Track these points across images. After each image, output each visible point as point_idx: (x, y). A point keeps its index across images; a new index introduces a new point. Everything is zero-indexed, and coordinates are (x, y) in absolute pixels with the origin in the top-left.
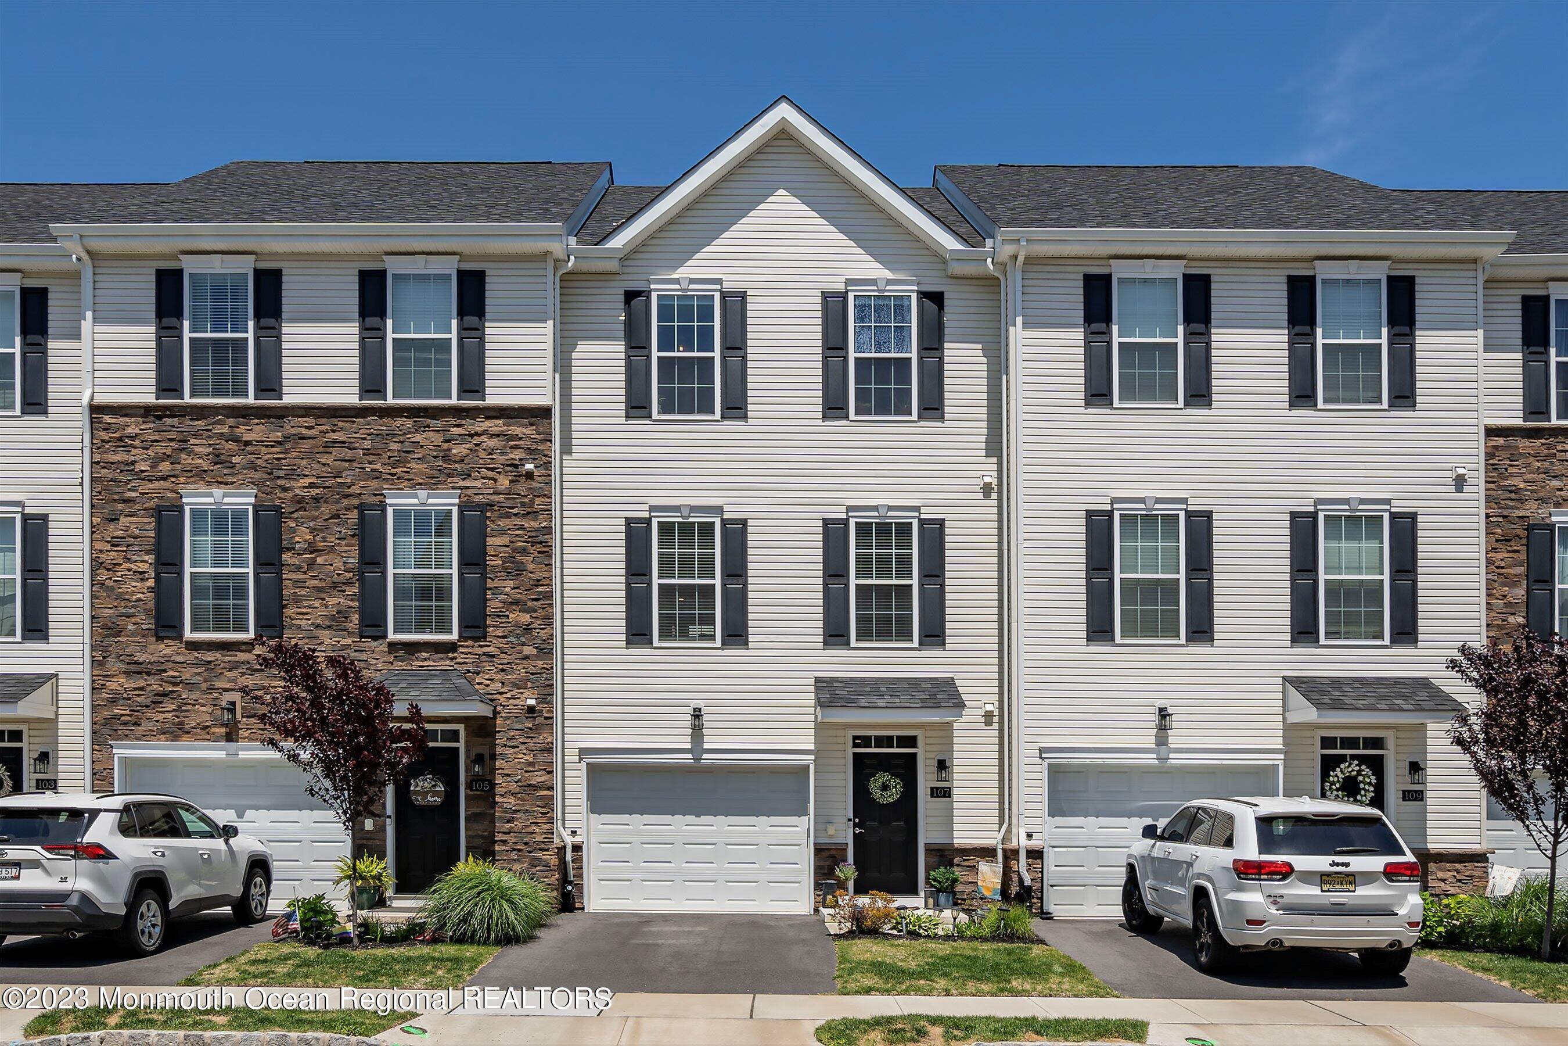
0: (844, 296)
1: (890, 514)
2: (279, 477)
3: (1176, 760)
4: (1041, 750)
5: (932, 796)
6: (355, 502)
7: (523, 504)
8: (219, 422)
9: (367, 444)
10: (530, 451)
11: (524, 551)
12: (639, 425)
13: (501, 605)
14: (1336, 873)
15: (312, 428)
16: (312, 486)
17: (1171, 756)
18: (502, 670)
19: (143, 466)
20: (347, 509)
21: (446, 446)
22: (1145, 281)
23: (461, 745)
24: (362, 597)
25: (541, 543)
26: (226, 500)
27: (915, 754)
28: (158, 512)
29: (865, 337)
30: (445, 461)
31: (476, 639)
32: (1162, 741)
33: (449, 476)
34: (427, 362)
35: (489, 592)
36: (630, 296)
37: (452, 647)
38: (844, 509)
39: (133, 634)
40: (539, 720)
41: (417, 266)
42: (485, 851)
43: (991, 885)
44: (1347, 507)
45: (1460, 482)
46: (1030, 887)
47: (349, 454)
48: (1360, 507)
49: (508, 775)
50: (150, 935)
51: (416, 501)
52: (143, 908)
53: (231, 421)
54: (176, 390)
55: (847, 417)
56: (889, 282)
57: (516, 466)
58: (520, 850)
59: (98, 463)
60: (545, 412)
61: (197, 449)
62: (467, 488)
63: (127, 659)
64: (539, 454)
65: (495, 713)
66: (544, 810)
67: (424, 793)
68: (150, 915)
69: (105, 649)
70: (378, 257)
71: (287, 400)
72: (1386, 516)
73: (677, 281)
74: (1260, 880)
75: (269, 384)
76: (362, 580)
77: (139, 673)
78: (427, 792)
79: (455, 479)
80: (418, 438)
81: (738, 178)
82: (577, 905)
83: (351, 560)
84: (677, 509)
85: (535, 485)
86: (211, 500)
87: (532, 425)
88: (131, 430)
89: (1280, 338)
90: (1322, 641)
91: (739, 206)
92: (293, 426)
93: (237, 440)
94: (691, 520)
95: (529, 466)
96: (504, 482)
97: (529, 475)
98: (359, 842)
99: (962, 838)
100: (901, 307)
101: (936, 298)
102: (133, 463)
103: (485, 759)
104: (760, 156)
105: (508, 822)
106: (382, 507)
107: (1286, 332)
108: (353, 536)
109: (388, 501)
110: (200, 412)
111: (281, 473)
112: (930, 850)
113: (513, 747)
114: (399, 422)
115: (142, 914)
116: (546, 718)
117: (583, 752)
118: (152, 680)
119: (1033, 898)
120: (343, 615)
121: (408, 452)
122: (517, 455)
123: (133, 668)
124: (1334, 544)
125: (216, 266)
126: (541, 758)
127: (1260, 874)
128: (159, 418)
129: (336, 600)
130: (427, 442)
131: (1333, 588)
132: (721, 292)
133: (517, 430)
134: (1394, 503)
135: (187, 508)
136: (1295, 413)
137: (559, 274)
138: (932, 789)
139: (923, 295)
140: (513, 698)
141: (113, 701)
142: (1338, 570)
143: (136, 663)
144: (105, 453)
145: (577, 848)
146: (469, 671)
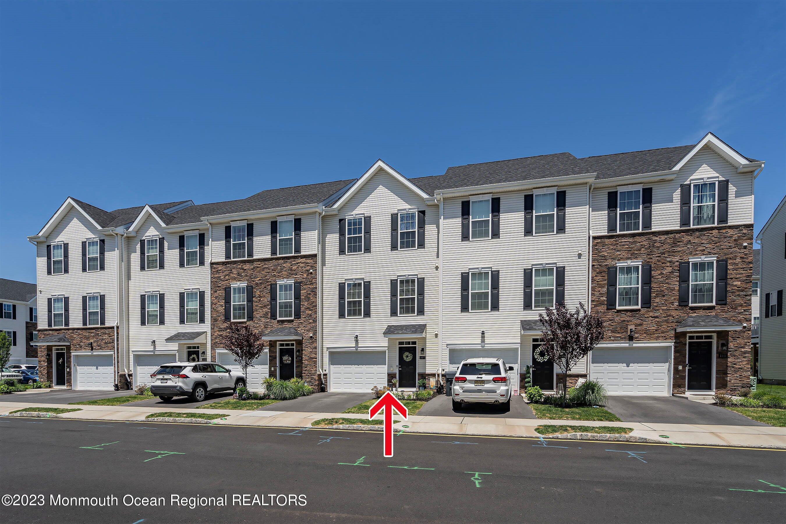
0: (397, 214)
1: (409, 277)
2: (252, 278)
3: (487, 347)
4: (447, 345)
5: (420, 359)
6: (270, 283)
7: (310, 281)
8: (239, 265)
9: (272, 268)
10: (312, 266)
11: (310, 294)
12: (342, 256)
13: (304, 309)
14: (479, 380)
15: (260, 264)
16: (260, 280)
17: (486, 345)
18: (304, 327)
19: (222, 278)
20: (268, 285)
21: (291, 267)
22: (481, 201)
23: (294, 347)
24: (271, 308)
25: (314, 291)
26: (241, 285)
27: (416, 347)
28: (225, 289)
29: (403, 226)
30: (291, 271)
31: (298, 318)
32: (483, 341)
33: (292, 275)
34: (287, 244)
35: (301, 306)
36: (340, 220)
37: (292, 321)
38: (397, 276)
39: (220, 321)
40: (313, 340)
41: (284, 219)
42: (300, 376)
43: (433, 385)
44: (542, 266)
45: (580, 256)
46: (443, 385)
47: (268, 271)
48: (546, 266)
49: (305, 355)
50: (200, 397)
51: (284, 282)
52: (198, 390)
53: (242, 264)
54: (230, 258)
55: (397, 250)
56: (410, 209)
57: (308, 271)
58: (308, 375)
59: (212, 277)
60: (315, 256)
61: (234, 272)
62: (296, 278)
63: (219, 327)
64: (314, 267)
65: (303, 338)
66: (315, 364)
67: (286, 360)
68: (200, 392)
69: (214, 325)
70: (275, 217)
71: (255, 257)
72: (555, 268)
73: (352, 215)
74: (459, 382)
75: (250, 254)
76: (271, 304)
77: (221, 331)
78: (287, 360)
79: (293, 276)
80: (284, 265)
81: (369, 184)
82: (326, 390)
83: (269, 299)
84: (352, 279)
85: (313, 276)
86: (237, 285)
87: (312, 259)
88: (219, 269)
89: (522, 214)
90: (533, 309)
91: (368, 192)
92: (256, 264)
93: (243, 269)
94: (356, 282)
95: (311, 271)
96: (305, 276)
97: (311, 273)
98: (270, 373)
99: (428, 371)
100: (413, 216)
101: (423, 212)
102: (220, 277)
103: (300, 351)
104: (375, 177)
105: (306, 368)
106: (276, 284)
107: (524, 212)
108: (269, 292)
109: (277, 283)
110: (235, 263)
111: (253, 277)
112: (420, 374)
113: (307, 347)
114: (280, 261)
115: (198, 392)
116: (315, 339)
117: (328, 348)
118: (224, 332)
119: (444, 388)
120: (267, 313)
121: (282, 269)
122: (308, 268)
123: (220, 329)
124: (538, 278)
125: (238, 224)
126: (314, 350)
127: (458, 381)
128: (226, 265)
129: (265, 310)
130: (287, 266)
131: (537, 293)
132: (364, 217)
133: (308, 261)
134: (557, 264)
135: (232, 288)
136: (526, 238)
137: (321, 217)
138: (420, 356)
139: (419, 212)
140: (307, 334)
141: (216, 338)
142: (539, 286)
143: (221, 328)
144: (214, 275)
145: (325, 375)
146: (296, 327)
